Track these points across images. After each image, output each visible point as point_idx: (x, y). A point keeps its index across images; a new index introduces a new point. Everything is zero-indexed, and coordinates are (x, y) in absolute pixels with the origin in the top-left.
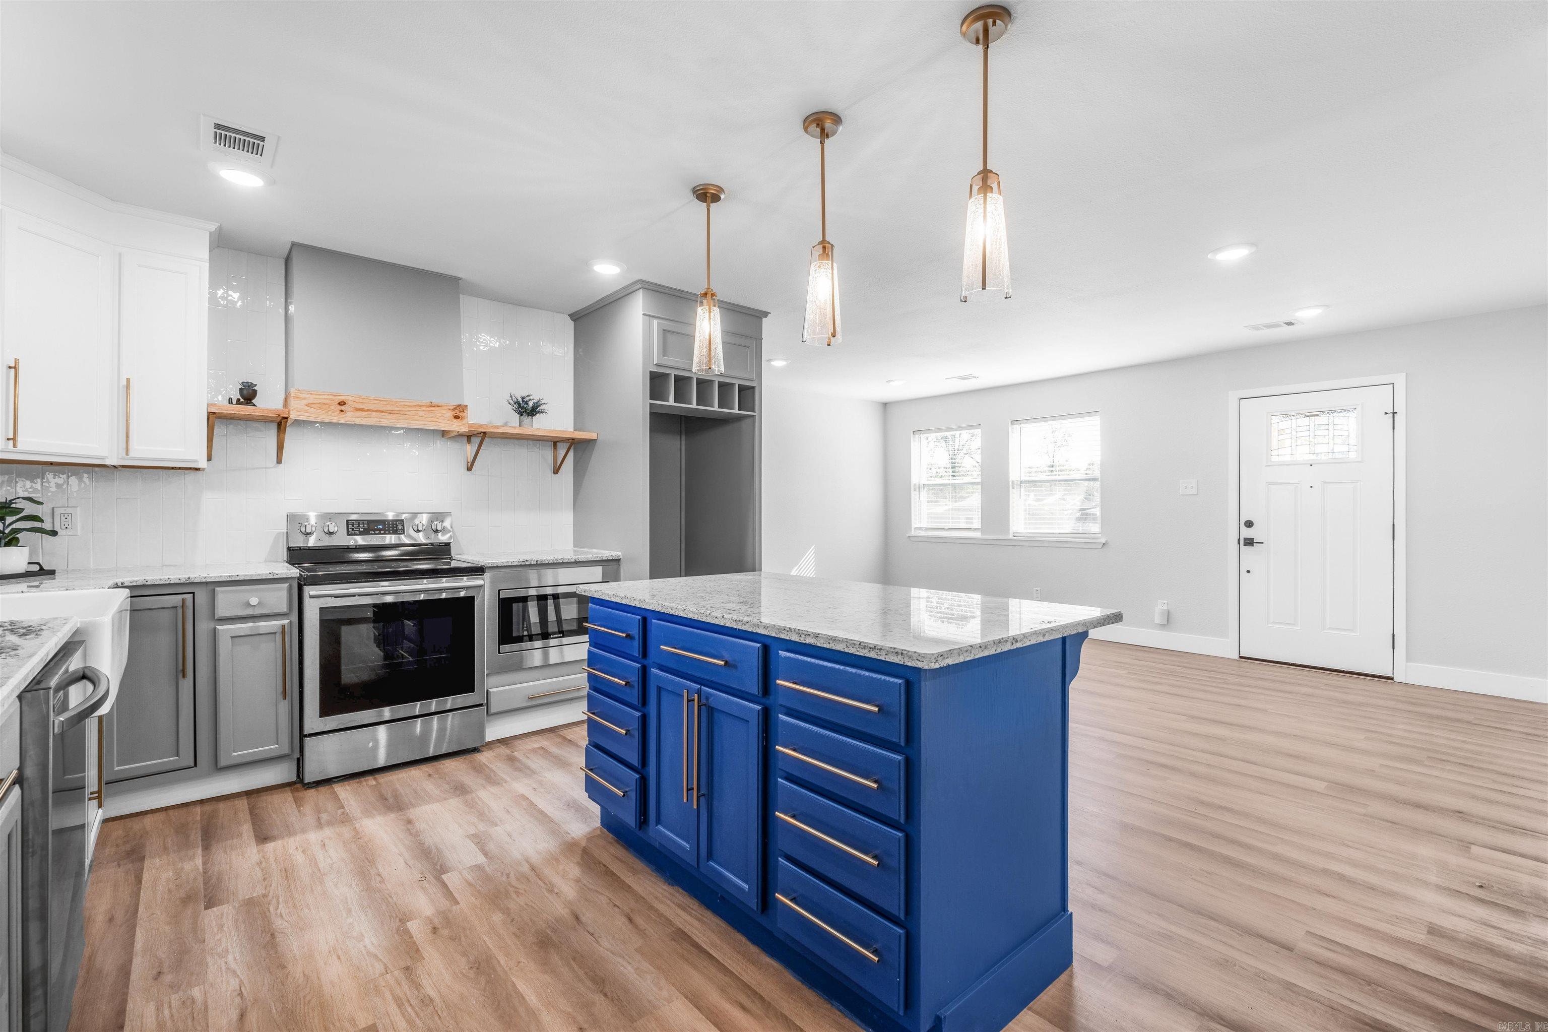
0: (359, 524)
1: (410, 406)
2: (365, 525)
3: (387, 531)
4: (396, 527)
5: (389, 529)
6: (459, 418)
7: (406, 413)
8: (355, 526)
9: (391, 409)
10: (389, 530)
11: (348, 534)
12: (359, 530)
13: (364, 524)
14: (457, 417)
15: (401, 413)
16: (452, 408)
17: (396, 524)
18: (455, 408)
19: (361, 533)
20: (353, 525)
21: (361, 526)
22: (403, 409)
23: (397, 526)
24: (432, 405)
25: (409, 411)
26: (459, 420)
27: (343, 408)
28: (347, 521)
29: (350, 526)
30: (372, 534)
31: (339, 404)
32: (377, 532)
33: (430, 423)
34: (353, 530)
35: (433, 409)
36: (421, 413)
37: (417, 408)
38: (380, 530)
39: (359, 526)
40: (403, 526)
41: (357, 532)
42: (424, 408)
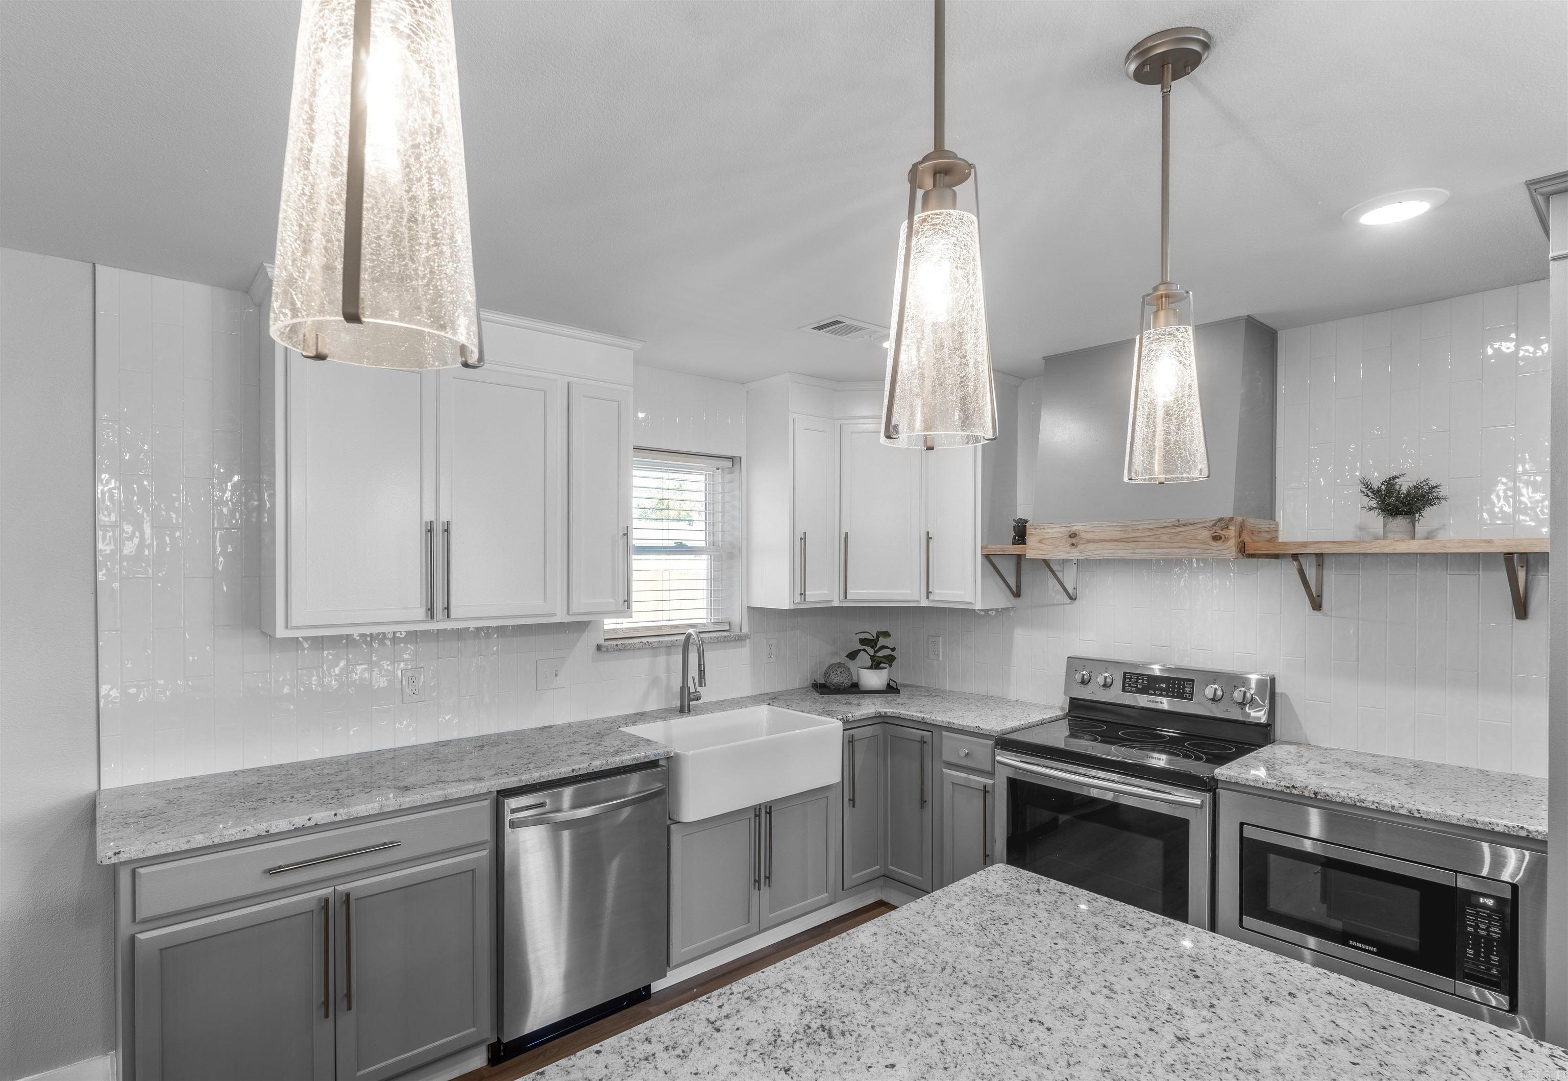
0: (1137, 679)
1: (1149, 530)
2: (1145, 682)
3: (1171, 692)
4: (1183, 689)
5: (1173, 690)
6: (1221, 538)
7: (1146, 539)
8: (1133, 680)
9: (1127, 536)
10: (1173, 692)
11: (1123, 691)
12: (1136, 687)
13: (1143, 679)
14: (1216, 538)
15: (1139, 539)
16: (1211, 524)
17: (1183, 685)
18: (1215, 525)
19: (1139, 691)
20: (1130, 679)
21: (1140, 681)
22: (1142, 535)
23: (1184, 687)
24: (1179, 524)
25: (1149, 536)
26: (1220, 542)
27: (1074, 541)
28: (1125, 673)
29: (1127, 680)
30: (1151, 694)
31: (1070, 536)
32: (1157, 692)
33: (1176, 550)
34: (1130, 685)
35: (1180, 529)
36: (1164, 538)
37: (1160, 531)
38: (1162, 689)
39: (1137, 682)
40: (1193, 688)
41: (1134, 689)
42: (1169, 530)
